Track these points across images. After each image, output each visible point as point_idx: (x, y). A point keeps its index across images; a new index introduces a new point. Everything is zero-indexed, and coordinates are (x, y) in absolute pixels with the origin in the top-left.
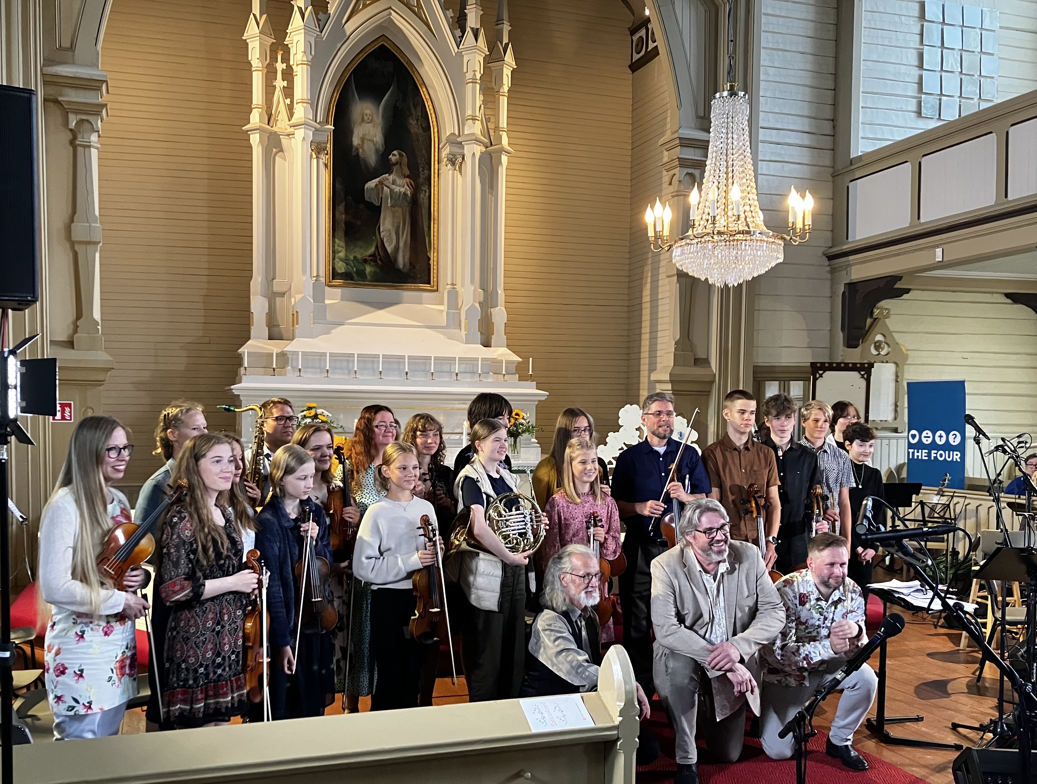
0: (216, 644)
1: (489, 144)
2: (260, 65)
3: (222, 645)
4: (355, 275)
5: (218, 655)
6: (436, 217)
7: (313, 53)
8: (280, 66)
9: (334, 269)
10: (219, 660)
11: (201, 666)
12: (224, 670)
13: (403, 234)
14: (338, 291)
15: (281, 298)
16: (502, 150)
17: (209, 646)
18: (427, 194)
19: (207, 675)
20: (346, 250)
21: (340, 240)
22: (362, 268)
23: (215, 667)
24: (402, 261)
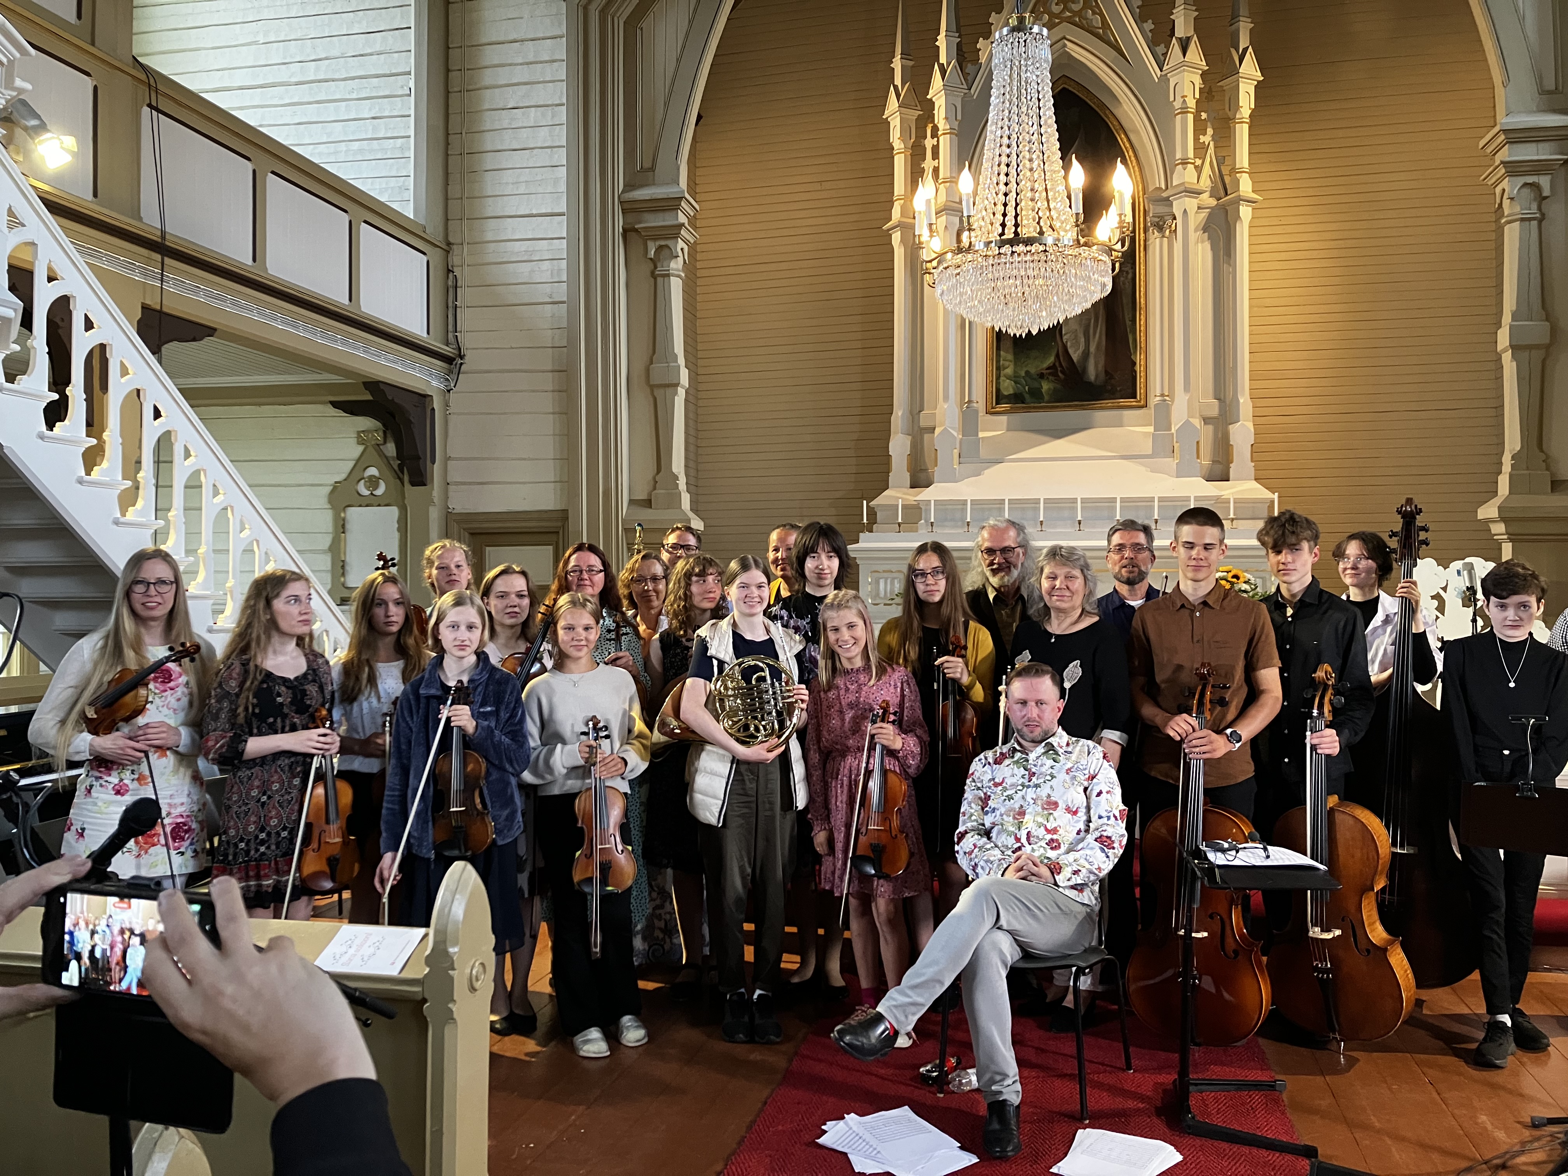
0: (260, 817)
1: (1222, 193)
2: (903, 146)
3: (267, 818)
4: (1027, 396)
5: (262, 830)
6: (1143, 306)
7: (959, 118)
8: (929, 143)
9: (998, 391)
10: (263, 836)
11: (242, 840)
12: (268, 848)
13: (1095, 334)
14: (1004, 418)
15: (931, 435)
16: (1239, 200)
17: (253, 819)
18: (1130, 276)
19: (247, 852)
20: (1015, 365)
21: (1007, 352)
22: (1036, 385)
23: (257, 844)
24: (1093, 371)
